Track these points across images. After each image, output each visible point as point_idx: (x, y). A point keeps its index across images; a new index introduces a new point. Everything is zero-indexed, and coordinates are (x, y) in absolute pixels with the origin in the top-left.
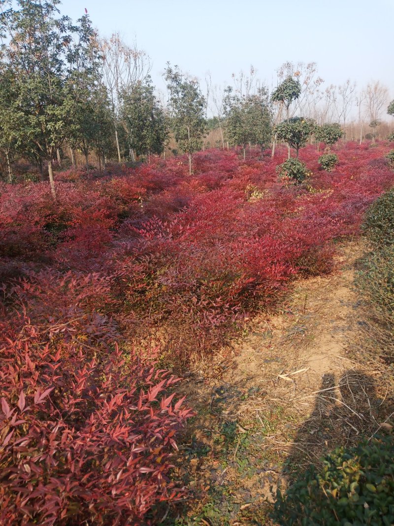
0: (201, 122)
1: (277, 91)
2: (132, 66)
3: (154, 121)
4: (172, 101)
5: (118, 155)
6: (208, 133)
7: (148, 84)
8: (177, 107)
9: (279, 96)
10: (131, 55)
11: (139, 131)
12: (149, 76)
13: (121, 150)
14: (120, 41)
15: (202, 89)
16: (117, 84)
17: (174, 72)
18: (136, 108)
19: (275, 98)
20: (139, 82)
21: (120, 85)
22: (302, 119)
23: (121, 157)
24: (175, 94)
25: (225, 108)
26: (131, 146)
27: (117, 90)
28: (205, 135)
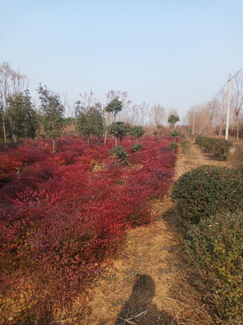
0: (61, 120)
1: (109, 106)
2: (17, 83)
3: (30, 118)
4: (42, 106)
5: (4, 137)
6: (66, 127)
7: (27, 95)
8: (46, 111)
9: (110, 109)
10: (16, 77)
11: (19, 123)
12: (28, 90)
13: (6, 134)
14: (9, 67)
15: (62, 101)
16: (5, 93)
17: (44, 89)
18: (18, 109)
19: (107, 110)
20: (21, 93)
21: (7, 94)
22: (123, 123)
23: (7, 138)
24: (44, 103)
25: (76, 113)
26: (14, 132)
27: (6, 97)
28: (63, 128)
